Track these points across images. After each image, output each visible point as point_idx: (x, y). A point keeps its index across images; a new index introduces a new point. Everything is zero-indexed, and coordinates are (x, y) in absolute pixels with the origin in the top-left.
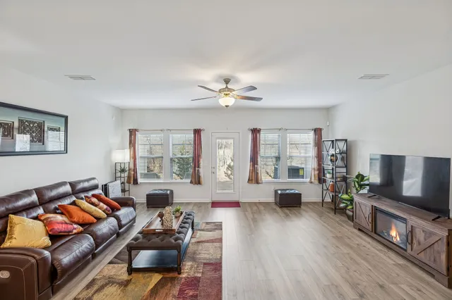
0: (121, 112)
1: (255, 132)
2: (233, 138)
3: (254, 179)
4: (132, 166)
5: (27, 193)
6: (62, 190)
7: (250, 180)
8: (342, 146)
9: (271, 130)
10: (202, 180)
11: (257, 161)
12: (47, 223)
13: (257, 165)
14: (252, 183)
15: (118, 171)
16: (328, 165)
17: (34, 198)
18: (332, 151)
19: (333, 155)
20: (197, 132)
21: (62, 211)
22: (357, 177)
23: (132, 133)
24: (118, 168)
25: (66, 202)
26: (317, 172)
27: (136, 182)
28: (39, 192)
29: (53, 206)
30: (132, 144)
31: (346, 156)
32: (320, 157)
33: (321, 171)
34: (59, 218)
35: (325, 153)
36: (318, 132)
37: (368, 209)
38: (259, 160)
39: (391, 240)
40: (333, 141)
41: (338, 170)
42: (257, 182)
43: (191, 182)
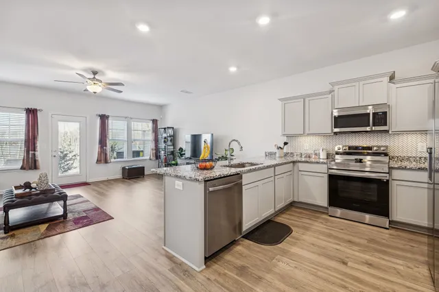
2: (80, 122)
3: (103, 159)
7: (99, 161)
8: (171, 132)
9: (118, 117)
13: (106, 146)
14: (101, 163)
16: (162, 145)
18: (165, 135)
19: (165, 138)
20: (32, 113)
22: (179, 150)
26: (154, 151)
31: (173, 139)
32: (156, 140)
33: (157, 150)
35: (160, 136)
36: (155, 122)
38: (107, 142)
40: (165, 129)
41: (169, 147)
42: (106, 162)
43: (23, 168)
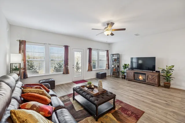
1: (90, 49)
2: (81, 52)
3: (90, 69)
4: (23, 66)
7: (89, 70)
11: (91, 62)
13: (91, 63)
14: (89, 71)
16: (112, 63)
19: (115, 59)
20: (66, 47)
26: (107, 65)
35: (111, 58)
36: (107, 51)
37: (132, 73)
39: (139, 80)
40: (113, 55)
42: (91, 70)
43: (64, 73)
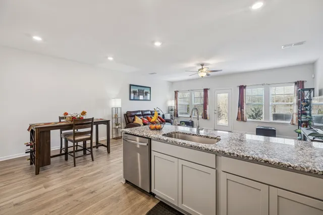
0: (172, 83)
1: (242, 88)
2: (228, 93)
3: (241, 118)
4: (176, 108)
5: (139, 111)
6: (148, 113)
10: (208, 117)
11: (243, 107)
12: (143, 120)
13: (243, 109)
14: (239, 121)
15: (170, 110)
17: (141, 113)
20: (206, 90)
21: (147, 118)
23: (176, 92)
24: (170, 109)
25: (149, 116)
26: (297, 116)
27: (177, 116)
28: (142, 111)
29: (145, 116)
30: (176, 97)
34: (146, 119)
38: (245, 106)
42: (243, 120)
43: (202, 118)
